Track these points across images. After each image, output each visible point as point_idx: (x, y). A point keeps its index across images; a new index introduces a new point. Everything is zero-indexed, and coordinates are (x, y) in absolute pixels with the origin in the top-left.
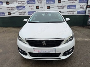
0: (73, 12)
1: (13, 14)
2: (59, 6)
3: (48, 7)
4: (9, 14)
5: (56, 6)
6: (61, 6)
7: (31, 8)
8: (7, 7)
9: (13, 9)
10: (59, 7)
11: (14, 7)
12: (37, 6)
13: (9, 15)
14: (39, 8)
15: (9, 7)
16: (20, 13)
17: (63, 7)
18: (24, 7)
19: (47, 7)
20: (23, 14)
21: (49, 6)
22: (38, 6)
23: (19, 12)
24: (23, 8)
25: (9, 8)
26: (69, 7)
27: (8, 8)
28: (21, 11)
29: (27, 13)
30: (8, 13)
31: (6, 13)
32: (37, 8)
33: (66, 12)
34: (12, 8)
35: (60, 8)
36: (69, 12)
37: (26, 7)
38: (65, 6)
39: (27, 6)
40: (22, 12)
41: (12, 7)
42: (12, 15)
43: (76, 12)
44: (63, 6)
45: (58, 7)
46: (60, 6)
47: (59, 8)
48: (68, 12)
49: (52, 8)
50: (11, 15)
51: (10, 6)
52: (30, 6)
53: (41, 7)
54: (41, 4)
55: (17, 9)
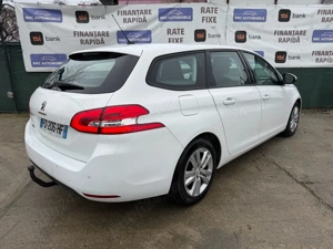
2: (281, 33)
3: (240, 37)
5: (270, 33)
6: (290, 33)
7: (174, 36)
8: (81, 34)
9: (103, 42)
10: (282, 37)
11: (108, 34)
12: (197, 32)
14: (204, 40)
15: (86, 34)
17: (296, 37)
18: (148, 34)
19: (237, 33)
21: (244, 33)
22: (203, 32)
24: (143, 37)
25: (88, 38)
27: (84, 38)
32: (197, 40)
33: (306, 56)
34: (99, 38)
35: (284, 41)
36: (319, 57)
37: (153, 35)
38: (303, 33)
39: (160, 29)
41: (99, 34)
44: (297, 33)
45: (277, 37)
46: (286, 33)
47: (280, 40)
48: (315, 57)
49: (256, 40)
51: (92, 30)
52: (169, 31)
53: (214, 36)
54: (214, 24)
55: (119, 42)
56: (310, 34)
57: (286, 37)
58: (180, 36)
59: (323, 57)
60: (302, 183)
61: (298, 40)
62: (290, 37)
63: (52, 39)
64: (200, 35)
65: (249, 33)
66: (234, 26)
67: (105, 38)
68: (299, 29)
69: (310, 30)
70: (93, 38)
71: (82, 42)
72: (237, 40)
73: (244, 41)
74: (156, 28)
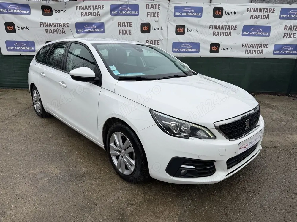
0: (260, 49)
2: (215, 27)
3: (180, 30)
5: (205, 27)
6: (223, 28)
7: (124, 28)
8: (46, 25)
9: (64, 32)
10: (216, 31)
11: (68, 25)
15: (50, 25)
17: (228, 31)
18: (101, 26)
25: (52, 28)
27: (49, 28)
32: (143, 31)
33: (236, 47)
34: (61, 28)
35: (218, 34)
36: (249, 49)
37: (106, 27)
39: (111, 22)
41: (60, 25)
43: (271, 48)
44: (229, 28)
45: (212, 31)
46: (219, 28)
47: (214, 34)
48: (245, 49)
51: (55, 21)
52: (119, 24)
53: (157, 29)
54: (157, 19)
56: (240, 29)
57: (219, 31)
58: (128, 28)
59: (252, 49)
61: (230, 34)
62: (223, 31)
63: (22, 29)
64: (146, 28)
65: (187, 26)
66: (174, 21)
67: (66, 29)
68: (231, 24)
69: (240, 25)
70: (56, 28)
71: (47, 31)
72: (177, 33)
74: (108, 21)
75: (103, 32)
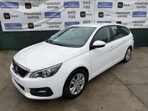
0: (141, 24)
1: (38, 26)
2: (119, 13)
4: (31, 26)
5: (114, 13)
6: (123, 13)
7: (71, 15)
8: (28, 14)
9: (38, 18)
10: (119, 15)
11: (40, 14)
12: (81, 13)
13: (29, 28)
14: (84, 16)
15: (30, 14)
16: (51, 25)
17: (125, 15)
18: (59, 14)
19: (99, 13)
20: (56, 27)
21: (102, 13)
22: (84, 13)
23: (50, 23)
24: (57, 15)
25: (32, 16)
26: (135, 14)
27: (29, 16)
28: (53, 20)
29: (63, 24)
30: (29, 24)
31: (25, 24)
32: (81, 16)
33: (129, 23)
34: (36, 16)
35: (120, 17)
37: (61, 14)
38: (128, 13)
39: (64, 11)
40: (54, 23)
41: (36, 14)
42: (35, 29)
44: (126, 13)
45: (117, 15)
46: (121, 13)
47: (118, 16)
48: (134, 24)
49: (108, 16)
50: (33, 27)
51: (33, 12)
52: (69, 12)
53: (89, 15)
54: (89, 9)
55: (46, 18)
56: (131, 13)
57: (121, 15)
58: (74, 15)
59: (137, 24)
60: (125, 85)
62: (123, 15)
63: (14, 16)
64: (83, 14)
65: (105, 13)
66: (98, 10)
67: (39, 16)
68: (127, 11)
69: (131, 11)
70: (33, 16)
71: (28, 17)
72: (99, 17)
73: (102, 17)
74: (63, 11)
75: (60, 17)
